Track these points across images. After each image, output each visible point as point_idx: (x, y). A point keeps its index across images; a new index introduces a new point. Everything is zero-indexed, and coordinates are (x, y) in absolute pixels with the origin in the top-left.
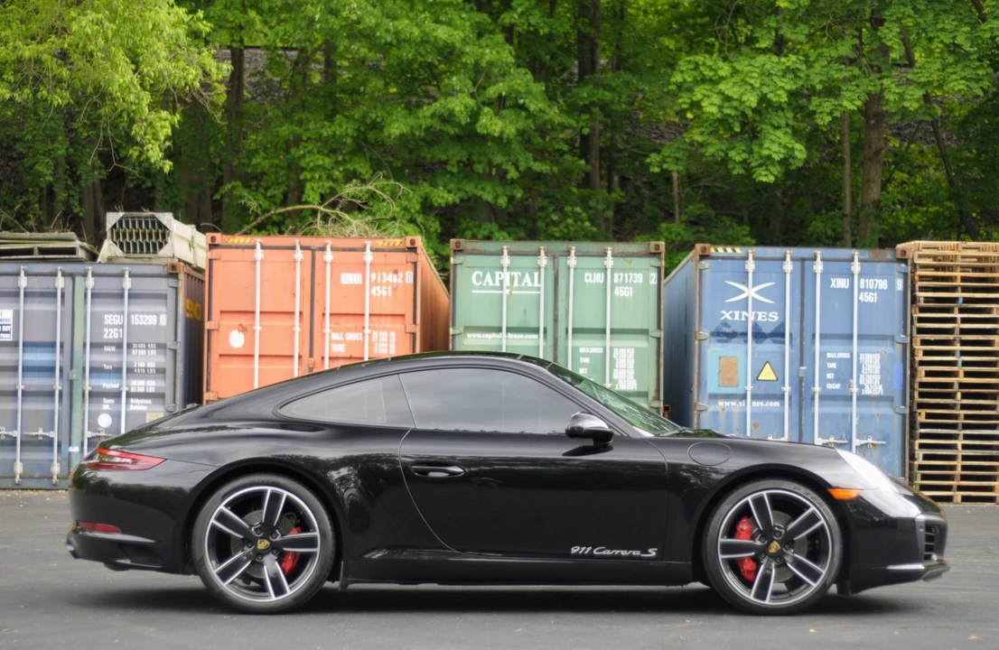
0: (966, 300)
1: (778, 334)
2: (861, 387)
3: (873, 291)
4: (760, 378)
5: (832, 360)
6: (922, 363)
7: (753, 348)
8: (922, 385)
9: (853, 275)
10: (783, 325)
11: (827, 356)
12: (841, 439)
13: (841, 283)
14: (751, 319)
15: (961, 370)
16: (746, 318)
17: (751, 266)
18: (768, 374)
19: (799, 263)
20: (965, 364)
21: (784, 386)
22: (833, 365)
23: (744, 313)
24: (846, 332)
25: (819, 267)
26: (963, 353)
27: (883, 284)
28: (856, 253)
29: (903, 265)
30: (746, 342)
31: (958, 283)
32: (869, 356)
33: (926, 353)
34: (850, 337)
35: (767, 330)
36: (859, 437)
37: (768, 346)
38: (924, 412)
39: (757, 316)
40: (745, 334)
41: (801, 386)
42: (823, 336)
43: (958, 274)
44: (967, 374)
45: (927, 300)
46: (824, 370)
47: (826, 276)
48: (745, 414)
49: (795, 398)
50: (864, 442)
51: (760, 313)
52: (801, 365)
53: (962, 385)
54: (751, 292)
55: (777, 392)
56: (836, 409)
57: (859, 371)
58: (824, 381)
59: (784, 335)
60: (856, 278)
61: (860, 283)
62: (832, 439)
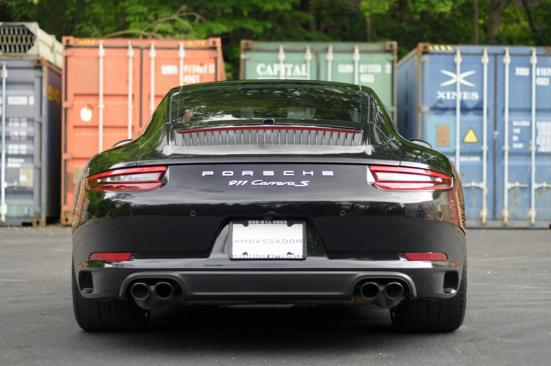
2: (537, 146)
3: (546, 77)
4: (465, 140)
5: (517, 127)
7: (460, 118)
9: (532, 65)
10: (481, 102)
11: (513, 124)
12: (524, 183)
13: (522, 71)
14: (459, 97)
16: (456, 97)
17: (458, 59)
18: (471, 137)
19: (493, 58)
21: (483, 146)
22: (518, 131)
23: (454, 94)
24: (526, 106)
25: (507, 60)
28: (534, 50)
30: (455, 114)
32: (543, 124)
34: (530, 110)
35: (470, 106)
36: (537, 181)
37: (471, 117)
39: (463, 95)
40: (454, 109)
41: (495, 146)
42: (510, 110)
46: (511, 134)
47: (512, 67)
49: (491, 155)
50: (540, 185)
51: (465, 94)
52: (495, 129)
54: (459, 78)
55: (478, 150)
56: (520, 162)
57: (537, 135)
58: (511, 142)
59: (481, 109)
60: (534, 67)
61: (537, 71)
62: (517, 184)
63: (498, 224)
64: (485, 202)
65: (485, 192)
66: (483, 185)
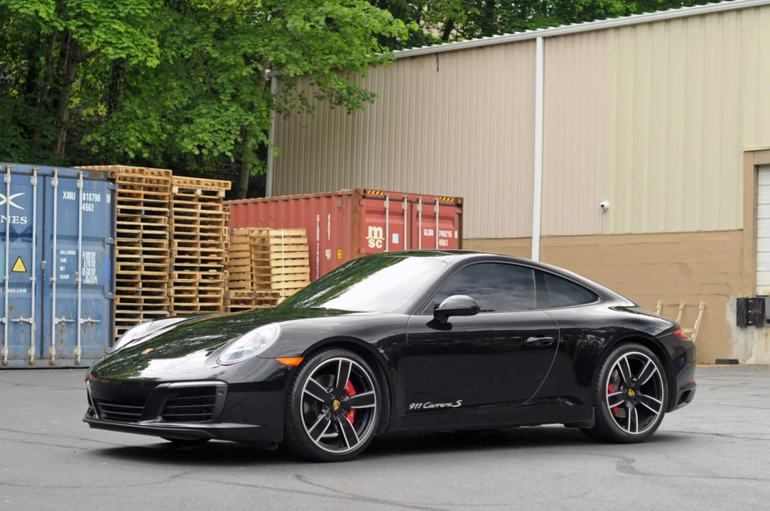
0: (147, 212)
1: (27, 235)
2: (83, 277)
3: (91, 202)
4: (14, 270)
5: (63, 256)
6: (119, 260)
7: (9, 245)
8: (119, 276)
9: (79, 189)
10: (31, 227)
11: (61, 252)
12: (69, 318)
13: (70, 196)
14: (8, 222)
15: (143, 265)
16: (5, 221)
17: (8, 178)
18: (20, 267)
19: (42, 178)
20: (146, 261)
21: (31, 276)
22: (64, 260)
23: (3, 217)
24: (74, 234)
25: (55, 182)
26: (145, 253)
27: (97, 198)
28: (81, 170)
29: (111, 184)
30: (5, 240)
31: (142, 199)
32: (88, 253)
33: (121, 252)
34: (77, 238)
35: (19, 231)
36: (82, 317)
37: (19, 244)
38: (119, 297)
39: (12, 219)
40: (4, 234)
41: (43, 277)
42: (58, 237)
43: (143, 192)
44: (147, 269)
45: (123, 211)
46: (59, 264)
47: (61, 189)
48: (4, 298)
49: (39, 287)
50: (86, 320)
51: (14, 217)
52: (43, 259)
53: (143, 277)
54: (8, 199)
55: (26, 281)
56: (67, 295)
57: (82, 266)
58: (59, 272)
59: (31, 235)
60: (81, 191)
61: (83, 196)
62: (64, 319)
63: (45, 363)
64: (33, 338)
65: (34, 328)
66: (31, 320)
